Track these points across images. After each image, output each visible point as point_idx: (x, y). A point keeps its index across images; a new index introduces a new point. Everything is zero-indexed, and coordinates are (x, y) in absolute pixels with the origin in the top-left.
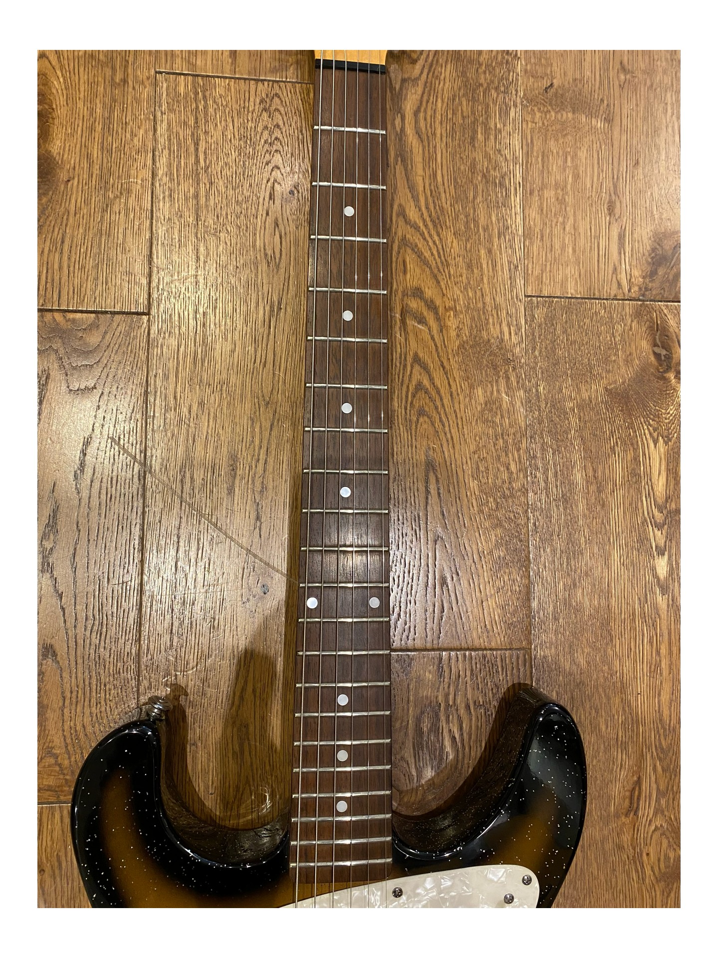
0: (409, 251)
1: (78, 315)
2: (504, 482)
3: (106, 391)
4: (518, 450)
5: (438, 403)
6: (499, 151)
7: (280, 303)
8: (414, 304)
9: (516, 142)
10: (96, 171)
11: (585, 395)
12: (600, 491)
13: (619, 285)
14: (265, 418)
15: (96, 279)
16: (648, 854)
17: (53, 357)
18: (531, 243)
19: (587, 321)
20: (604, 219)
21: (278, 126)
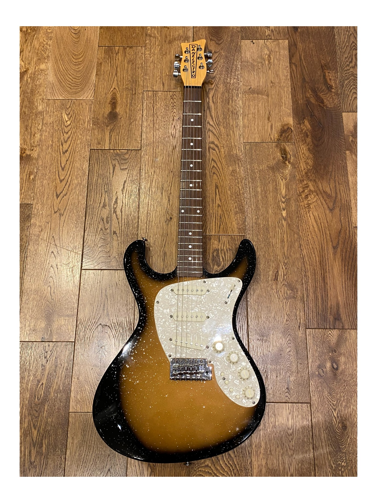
0: (211, 132)
1: (123, 151)
2: (237, 191)
3: (130, 169)
4: (242, 183)
5: (219, 171)
6: (236, 105)
7: (175, 146)
8: (212, 146)
9: (241, 102)
10: (128, 115)
11: (261, 168)
12: (265, 193)
13: (271, 139)
14: (171, 175)
15: (128, 142)
16: (281, 291)
17: (116, 161)
18: (245, 129)
19: (262, 149)
20: (266, 121)
21: (175, 102)
